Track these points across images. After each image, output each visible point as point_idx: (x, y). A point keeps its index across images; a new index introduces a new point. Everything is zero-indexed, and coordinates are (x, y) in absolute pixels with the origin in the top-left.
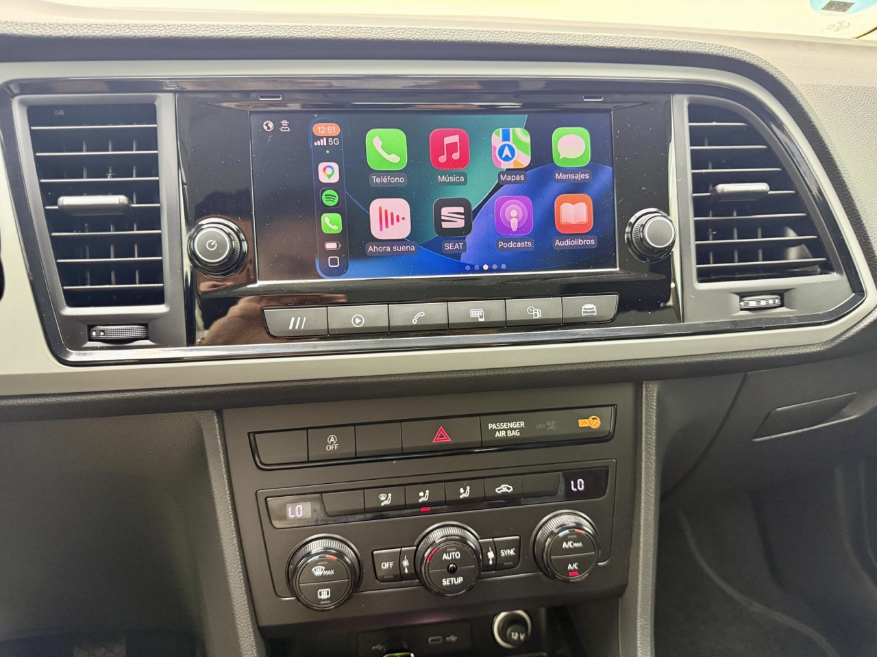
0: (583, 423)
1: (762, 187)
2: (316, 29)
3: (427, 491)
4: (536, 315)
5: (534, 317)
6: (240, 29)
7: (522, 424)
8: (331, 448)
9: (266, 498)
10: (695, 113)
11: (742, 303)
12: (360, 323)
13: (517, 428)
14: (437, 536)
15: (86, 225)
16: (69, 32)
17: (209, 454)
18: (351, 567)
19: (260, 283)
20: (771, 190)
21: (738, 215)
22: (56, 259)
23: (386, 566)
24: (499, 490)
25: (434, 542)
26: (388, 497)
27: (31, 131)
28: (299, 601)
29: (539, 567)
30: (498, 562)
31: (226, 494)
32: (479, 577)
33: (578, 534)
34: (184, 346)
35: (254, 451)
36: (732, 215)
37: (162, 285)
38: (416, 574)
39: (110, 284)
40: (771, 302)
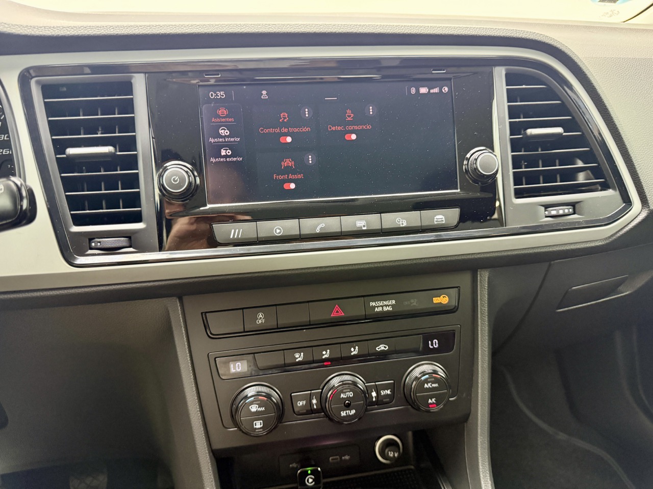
0: (436, 300)
1: (559, 130)
2: (244, 26)
3: (328, 351)
4: (402, 224)
5: (401, 226)
6: (190, 28)
7: (394, 302)
8: (260, 321)
9: (215, 358)
10: (510, 79)
11: (546, 212)
12: (279, 233)
13: (390, 305)
14: (336, 382)
15: (84, 168)
16: (71, 32)
17: (174, 328)
18: (276, 404)
19: (209, 206)
20: (565, 132)
21: (542, 151)
22: (65, 192)
23: (301, 403)
24: (379, 349)
25: (334, 386)
26: (301, 355)
27: (45, 103)
28: (241, 430)
29: (408, 402)
30: (379, 399)
31: (187, 356)
32: (366, 410)
33: (435, 378)
34: (157, 251)
35: (206, 326)
36: (538, 151)
37: (140, 209)
38: (322, 409)
39: (102, 209)
40: (566, 211)
